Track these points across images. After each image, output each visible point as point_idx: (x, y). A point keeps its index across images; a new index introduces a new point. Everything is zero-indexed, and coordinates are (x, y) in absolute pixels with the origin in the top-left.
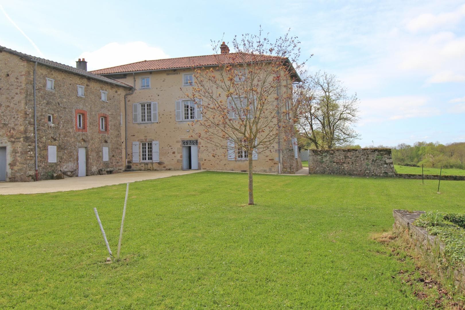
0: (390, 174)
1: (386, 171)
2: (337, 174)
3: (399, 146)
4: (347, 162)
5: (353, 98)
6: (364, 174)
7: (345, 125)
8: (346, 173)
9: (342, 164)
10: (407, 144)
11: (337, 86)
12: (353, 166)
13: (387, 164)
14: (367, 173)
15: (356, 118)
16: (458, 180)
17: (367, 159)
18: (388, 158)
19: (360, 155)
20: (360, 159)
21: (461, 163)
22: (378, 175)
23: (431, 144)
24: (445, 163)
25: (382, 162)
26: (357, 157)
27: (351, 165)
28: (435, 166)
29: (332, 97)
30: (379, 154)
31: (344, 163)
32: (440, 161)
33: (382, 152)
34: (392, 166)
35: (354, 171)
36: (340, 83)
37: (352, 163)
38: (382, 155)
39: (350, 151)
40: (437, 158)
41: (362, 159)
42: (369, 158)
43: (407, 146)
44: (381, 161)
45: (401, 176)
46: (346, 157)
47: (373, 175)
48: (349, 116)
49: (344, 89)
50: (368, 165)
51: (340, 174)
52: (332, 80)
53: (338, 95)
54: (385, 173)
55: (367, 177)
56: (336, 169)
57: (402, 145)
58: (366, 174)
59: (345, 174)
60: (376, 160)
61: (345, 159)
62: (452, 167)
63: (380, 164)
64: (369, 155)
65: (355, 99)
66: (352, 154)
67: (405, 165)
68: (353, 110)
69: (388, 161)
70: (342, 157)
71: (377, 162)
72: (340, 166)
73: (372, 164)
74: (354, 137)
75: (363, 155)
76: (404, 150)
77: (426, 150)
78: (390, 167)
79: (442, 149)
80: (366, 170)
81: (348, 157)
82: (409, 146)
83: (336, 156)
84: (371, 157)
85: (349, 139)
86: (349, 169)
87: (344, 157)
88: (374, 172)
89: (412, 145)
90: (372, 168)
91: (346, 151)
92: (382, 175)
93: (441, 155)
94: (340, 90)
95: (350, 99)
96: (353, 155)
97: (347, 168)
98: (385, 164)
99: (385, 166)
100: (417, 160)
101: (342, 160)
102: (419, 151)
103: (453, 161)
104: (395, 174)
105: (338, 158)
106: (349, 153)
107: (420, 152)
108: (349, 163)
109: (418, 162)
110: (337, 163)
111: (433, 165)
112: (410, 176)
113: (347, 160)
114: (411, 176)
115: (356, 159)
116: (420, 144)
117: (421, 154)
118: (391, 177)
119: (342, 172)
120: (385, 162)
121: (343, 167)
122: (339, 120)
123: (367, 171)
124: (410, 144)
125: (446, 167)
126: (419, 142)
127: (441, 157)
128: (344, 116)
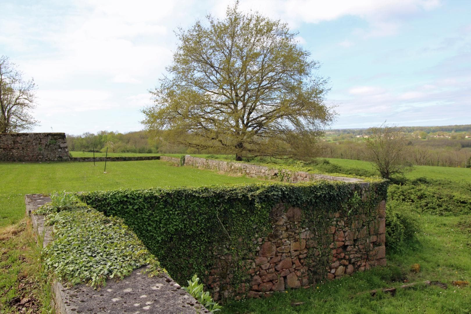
0: (65, 158)
1: (60, 156)
2: (4, 161)
3: (84, 134)
4: (17, 148)
5: (30, 83)
6: (37, 160)
7: (24, 112)
8: (15, 159)
9: (10, 150)
10: (91, 132)
11: (10, 69)
12: (23, 152)
13: (61, 148)
14: (40, 158)
15: (34, 104)
16: (127, 161)
17: (40, 144)
18: (62, 143)
19: (32, 140)
20: (32, 143)
21: (135, 148)
22: (52, 159)
23: (112, 133)
24: (123, 149)
25: (56, 147)
26: (29, 142)
27: (22, 150)
28: (115, 151)
29: (5, 80)
30: (53, 139)
31: (13, 148)
32: (119, 147)
33: (55, 137)
34: (67, 150)
35: (25, 157)
36: (15, 66)
37: (23, 148)
38: (56, 139)
39: (20, 136)
40: (117, 145)
41: (34, 144)
42: (41, 143)
43: (91, 135)
44: (55, 145)
45: (75, 160)
46: (15, 142)
47: (46, 160)
48: (26, 102)
49: (19, 73)
50: (40, 150)
51: (8, 161)
52: (4, 61)
53: (12, 78)
54: (60, 157)
55: (40, 162)
56: (4, 155)
57: (86, 134)
58: (39, 160)
59: (14, 161)
60: (50, 144)
61: (14, 144)
62: (128, 151)
63: (54, 148)
64: (42, 140)
65: (33, 84)
66: (22, 138)
67: (89, 152)
68: (30, 96)
69: (62, 145)
70: (10, 142)
71: (51, 147)
72: (7, 153)
73: (45, 148)
74: (32, 123)
75: (35, 139)
76: (89, 138)
77: (108, 138)
78: (65, 151)
79: (121, 137)
80: (38, 156)
81: (18, 142)
82: (93, 134)
83: (2, 141)
84: (43, 141)
85: (27, 125)
86: (19, 155)
87: (12, 142)
88: (47, 157)
89: (96, 134)
90: (46, 153)
91: (15, 135)
92: (56, 159)
93: (120, 142)
94: (14, 74)
95: (27, 84)
96: (23, 140)
97: (16, 154)
98: (59, 148)
99: (60, 150)
100: (100, 147)
101: (10, 146)
102: (102, 138)
103: (129, 146)
104: (70, 158)
105: (6, 143)
106: (19, 138)
107: (103, 140)
108: (18, 148)
109: (101, 148)
110: (4, 149)
111: (114, 150)
112: (84, 160)
113: (16, 145)
114: (86, 159)
115: (27, 144)
116: (103, 133)
117: (104, 142)
118: (66, 161)
119: (10, 158)
120: (59, 146)
121: (11, 153)
122: (15, 105)
123: (40, 157)
124: (94, 133)
125: (124, 151)
126: (102, 131)
127: (120, 143)
128: (21, 101)
